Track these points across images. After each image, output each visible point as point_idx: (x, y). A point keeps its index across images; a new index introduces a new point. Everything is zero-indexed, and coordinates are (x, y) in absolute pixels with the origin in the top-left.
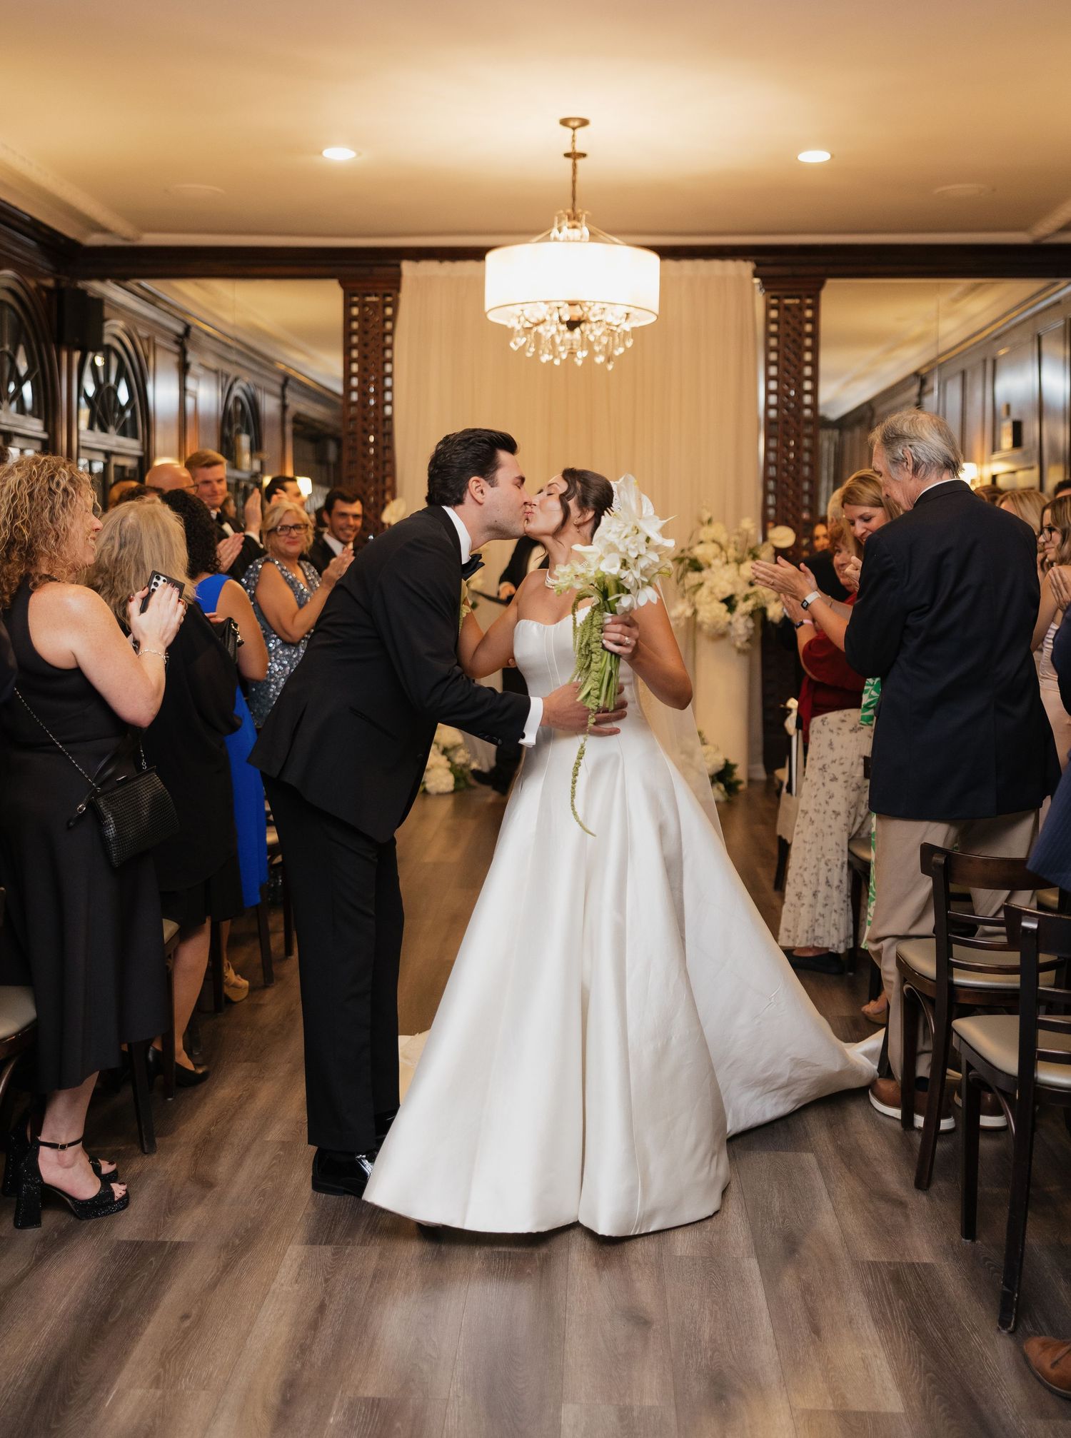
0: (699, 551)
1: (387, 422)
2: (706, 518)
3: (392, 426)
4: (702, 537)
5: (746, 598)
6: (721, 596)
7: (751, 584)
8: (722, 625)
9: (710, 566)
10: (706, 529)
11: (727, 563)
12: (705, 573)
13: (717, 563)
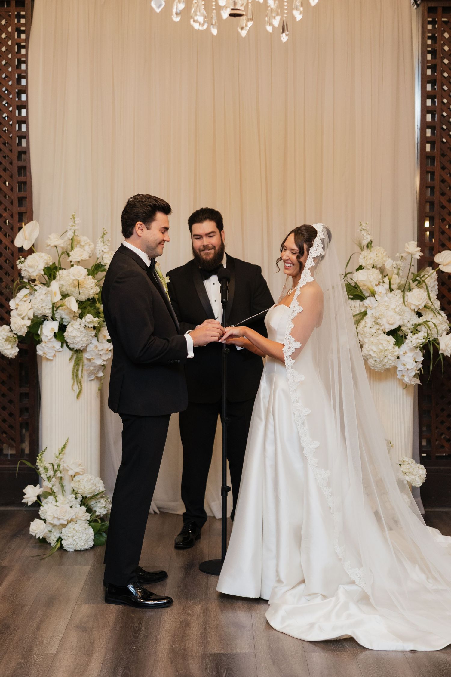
0: (360, 277)
1: (23, 156)
2: (365, 242)
3: (28, 160)
4: (362, 262)
5: (415, 330)
6: (389, 328)
7: (419, 314)
8: (390, 362)
9: (373, 294)
10: (366, 252)
11: (391, 290)
12: (367, 302)
13: (381, 290)
